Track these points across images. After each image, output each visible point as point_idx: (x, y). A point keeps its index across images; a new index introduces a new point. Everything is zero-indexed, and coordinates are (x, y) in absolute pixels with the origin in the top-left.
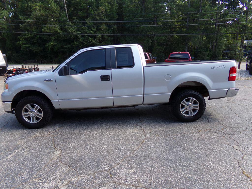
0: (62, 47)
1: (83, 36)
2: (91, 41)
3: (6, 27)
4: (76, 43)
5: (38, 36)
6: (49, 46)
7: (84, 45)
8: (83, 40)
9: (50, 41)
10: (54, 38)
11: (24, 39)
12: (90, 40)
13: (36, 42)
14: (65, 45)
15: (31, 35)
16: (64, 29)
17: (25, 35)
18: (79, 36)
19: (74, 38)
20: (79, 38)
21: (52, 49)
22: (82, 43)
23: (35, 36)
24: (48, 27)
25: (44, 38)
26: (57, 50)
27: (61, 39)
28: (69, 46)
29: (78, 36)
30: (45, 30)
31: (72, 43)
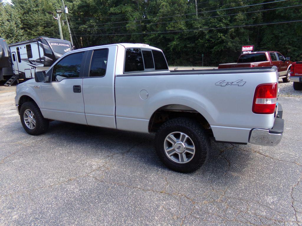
0: (185, 46)
1: (211, 31)
2: (221, 37)
3: (135, 29)
4: (201, 41)
5: (162, 36)
6: (171, 46)
7: (211, 42)
8: (211, 37)
9: (173, 40)
10: (177, 37)
11: (148, 39)
12: (219, 36)
13: (159, 42)
14: (188, 44)
15: (155, 35)
16: (189, 25)
17: (151, 36)
18: (206, 32)
19: (199, 34)
20: (205, 35)
21: (174, 49)
22: (208, 40)
23: (159, 35)
24: (173, 24)
25: (168, 37)
26: (179, 50)
27: (185, 37)
28: (193, 45)
29: (204, 32)
30: (169, 28)
31: (196, 42)
